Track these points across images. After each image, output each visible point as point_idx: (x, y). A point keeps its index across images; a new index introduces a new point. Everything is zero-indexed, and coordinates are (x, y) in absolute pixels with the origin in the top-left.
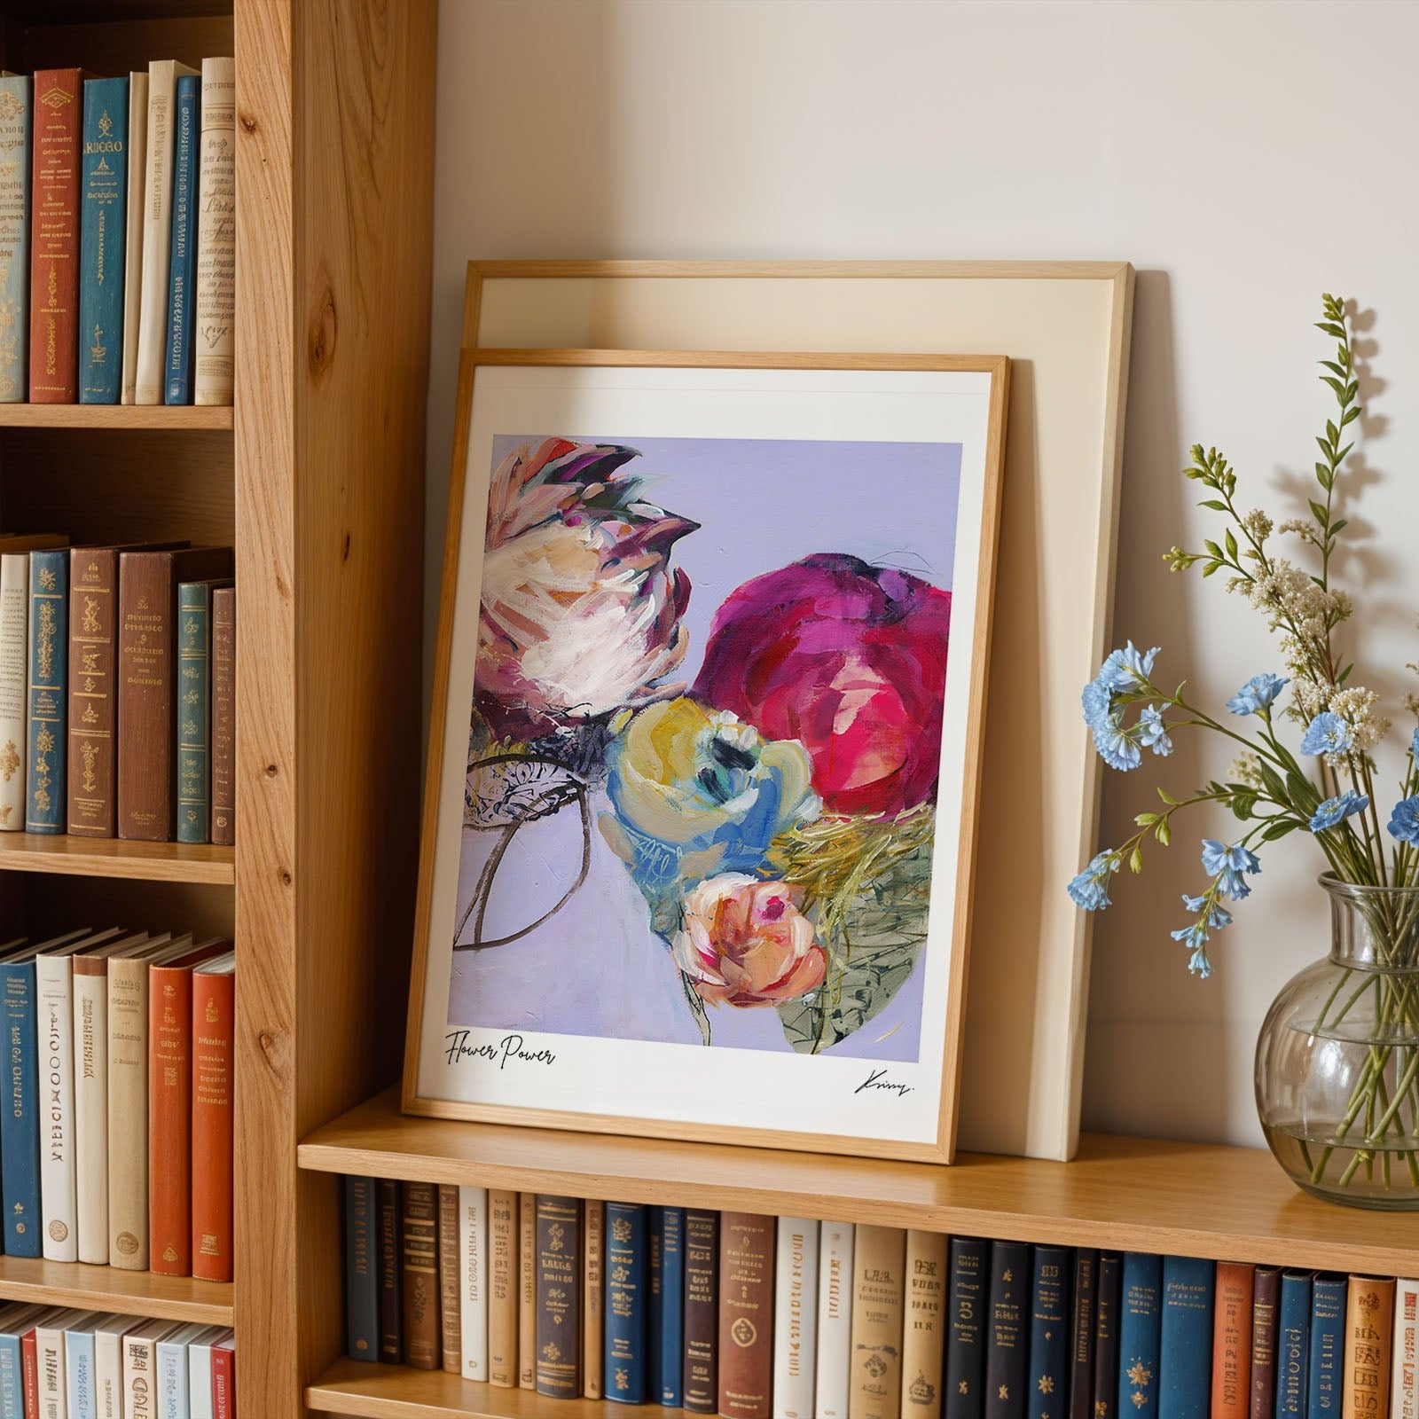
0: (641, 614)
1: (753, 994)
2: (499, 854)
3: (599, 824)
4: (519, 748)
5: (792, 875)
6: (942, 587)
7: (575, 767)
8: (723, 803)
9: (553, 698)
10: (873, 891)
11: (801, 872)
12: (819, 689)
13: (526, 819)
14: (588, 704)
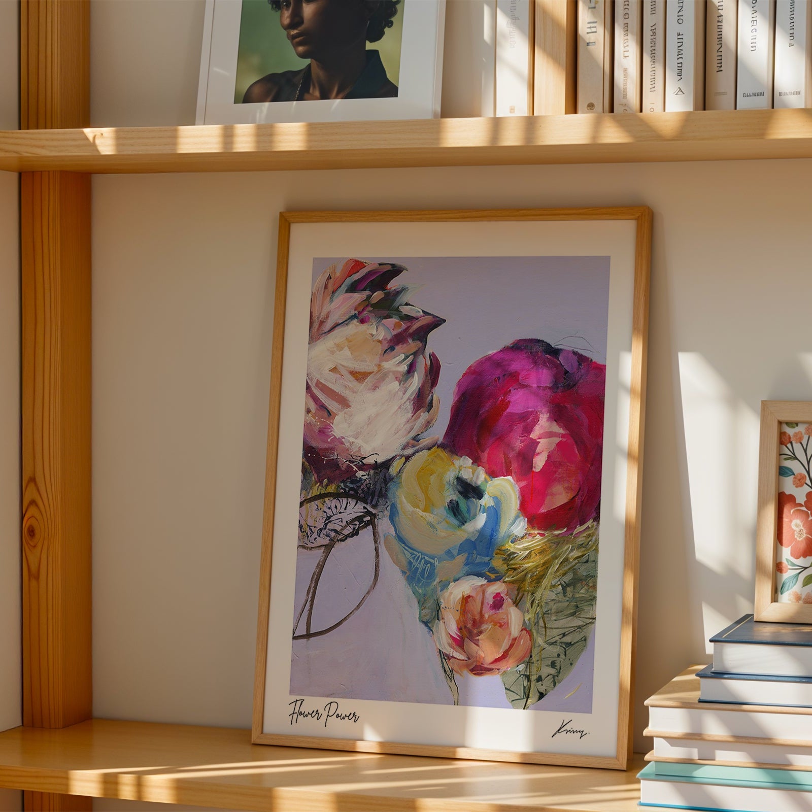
0: (409, 386)
1: (486, 666)
2: (321, 566)
3: (385, 543)
4: (333, 488)
5: (508, 577)
6: (600, 362)
7: (369, 501)
8: (464, 524)
9: (354, 449)
10: (560, 587)
11: (514, 574)
12: (523, 438)
13: (338, 541)
14: (376, 454)
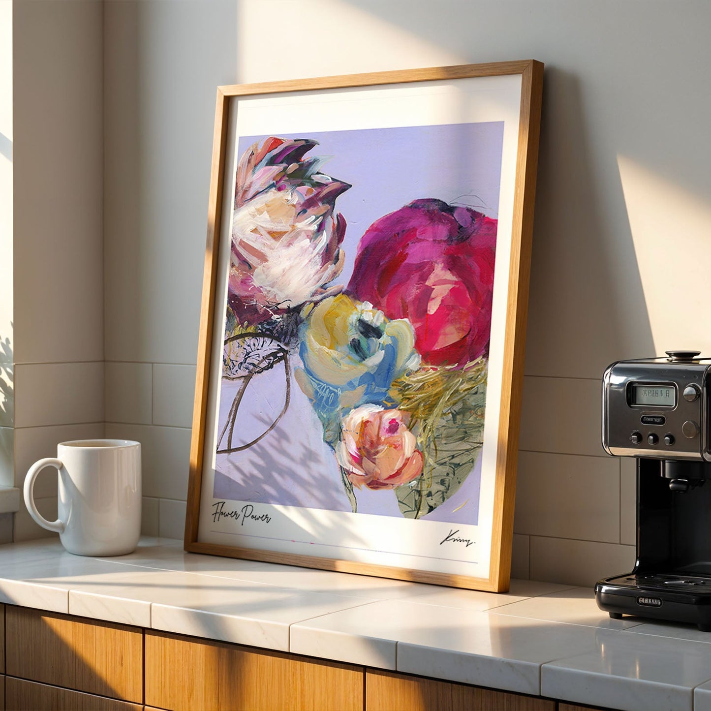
0: (319, 243)
1: (381, 481)
2: (241, 394)
3: (295, 377)
4: (252, 329)
5: (403, 405)
6: (492, 217)
7: (282, 340)
8: (364, 360)
9: (270, 297)
10: (450, 415)
11: (408, 403)
12: (419, 286)
13: (255, 373)
14: (289, 300)
